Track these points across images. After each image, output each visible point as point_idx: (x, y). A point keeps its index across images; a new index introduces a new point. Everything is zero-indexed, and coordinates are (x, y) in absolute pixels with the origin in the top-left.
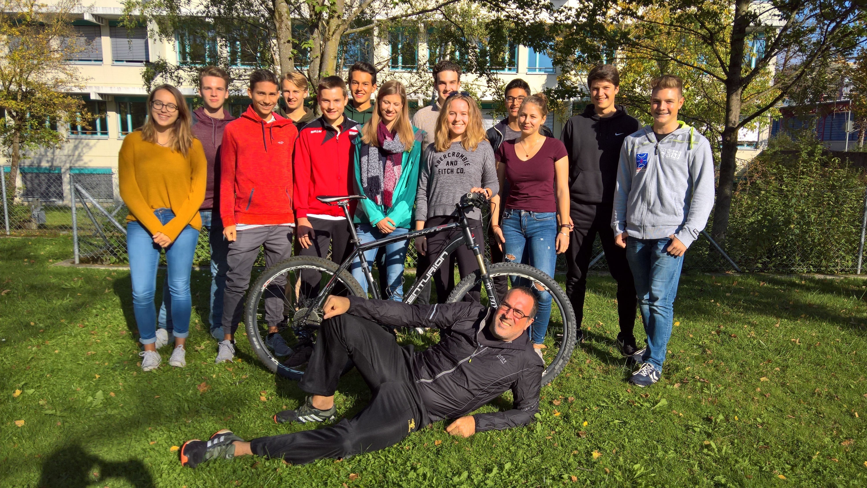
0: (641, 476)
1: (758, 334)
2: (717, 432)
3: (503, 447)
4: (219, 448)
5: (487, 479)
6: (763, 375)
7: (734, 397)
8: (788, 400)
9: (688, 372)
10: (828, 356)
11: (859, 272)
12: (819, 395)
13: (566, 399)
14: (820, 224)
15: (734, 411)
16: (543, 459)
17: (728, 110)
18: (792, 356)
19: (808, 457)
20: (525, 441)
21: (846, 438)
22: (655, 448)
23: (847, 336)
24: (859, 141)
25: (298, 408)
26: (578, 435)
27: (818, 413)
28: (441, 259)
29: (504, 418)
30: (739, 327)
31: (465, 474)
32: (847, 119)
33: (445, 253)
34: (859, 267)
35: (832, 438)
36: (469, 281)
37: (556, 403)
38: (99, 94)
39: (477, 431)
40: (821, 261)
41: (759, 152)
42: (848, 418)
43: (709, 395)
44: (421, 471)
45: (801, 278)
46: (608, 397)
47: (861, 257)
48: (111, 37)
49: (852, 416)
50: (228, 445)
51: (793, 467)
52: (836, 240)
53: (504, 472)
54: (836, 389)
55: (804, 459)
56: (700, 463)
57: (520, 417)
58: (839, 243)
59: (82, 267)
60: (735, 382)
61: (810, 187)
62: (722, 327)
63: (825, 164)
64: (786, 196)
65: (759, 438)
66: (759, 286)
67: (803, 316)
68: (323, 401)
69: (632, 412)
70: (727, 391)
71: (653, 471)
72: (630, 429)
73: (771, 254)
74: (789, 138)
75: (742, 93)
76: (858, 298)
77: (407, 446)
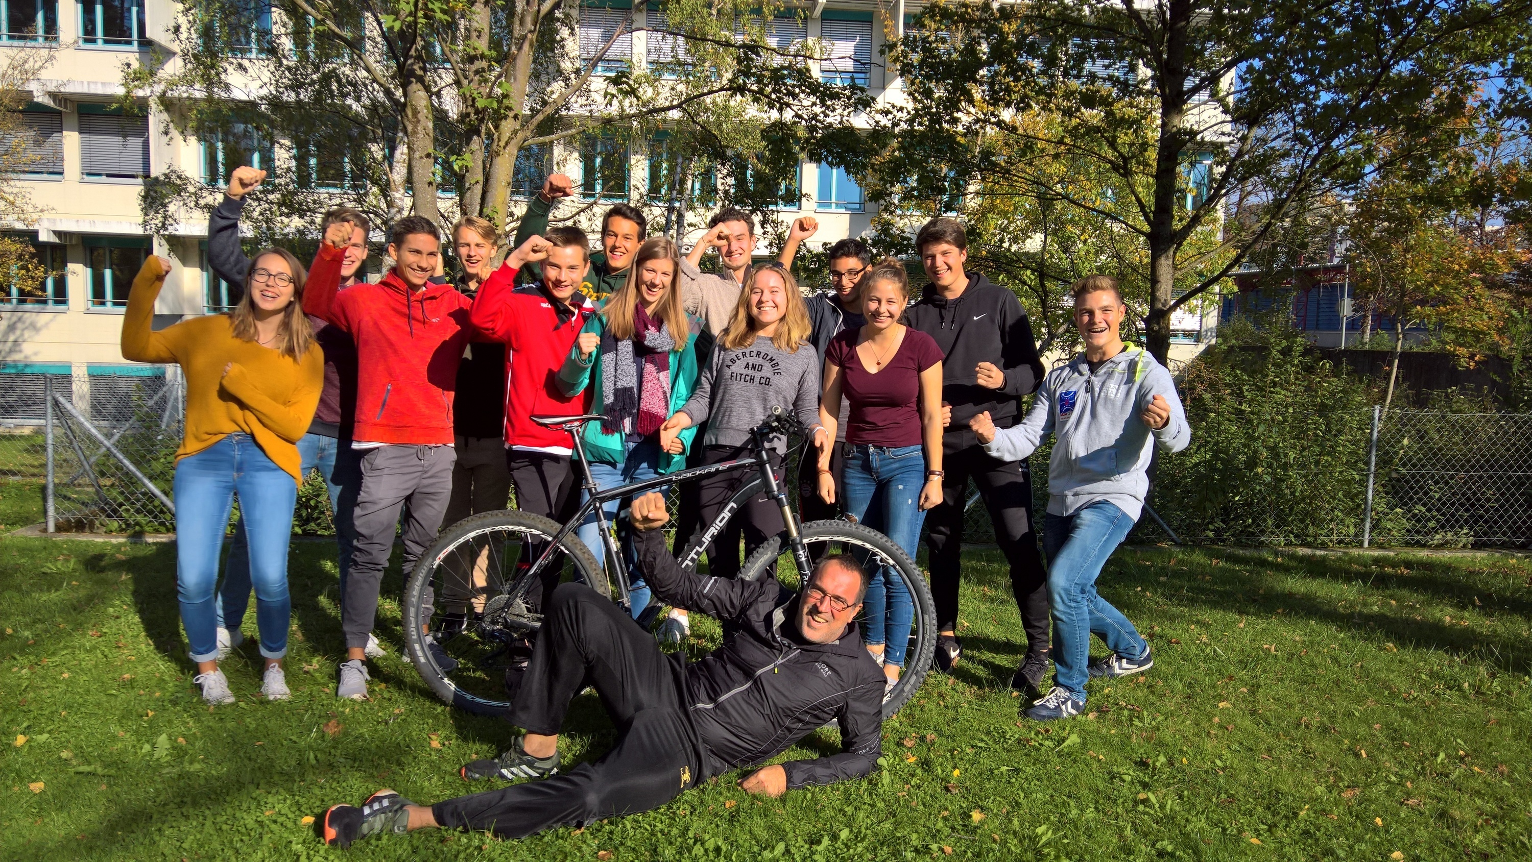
0: (1048, 844)
1: (1212, 637)
2: (1156, 781)
3: (833, 808)
4: (383, 816)
5: (813, 853)
6: (1221, 698)
7: (1179, 730)
8: (1262, 734)
9: (1108, 696)
10: (1320, 671)
11: (1366, 544)
12: (1307, 727)
13: (923, 739)
14: (1303, 466)
15: (1181, 751)
16: (897, 825)
17: (1154, 281)
18: (1265, 671)
19: (1294, 813)
20: (867, 799)
21: (1348, 787)
22: (1065, 805)
23: (1347, 641)
24: (1363, 332)
25: (499, 756)
26: (947, 789)
27: (1306, 752)
28: (726, 514)
29: (829, 767)
30: (1183, 629)
31: (781, 847)
32: (1342, 296)
33: (732, 504)
34: (1367, 536)
35: (1327, 787)
36: (771, 548)
37: (908, 743)
38: (55, 232)
39: (787, 788)
40: (1307, 527)
41: (1202, 347)
42: (1351, 759)
43: (1141, 729)
44: (711, 844)
45: (1276, 554)
46: (988, 733)
47: (1369, 520)
48: (80, 133)
49: (1357, 755)
50: (396, 811)
51: (1271, 828)
52: (1327, 492)
53: (839, 843)
54: (1332, 717)
55: (1286, 817)
56: (1134, 824)
57: (855, 765)
58: (1334, 498)
59: (62, 538)
60: (1181, 709)
61: (1286, 407)
62: (1156, 628)
63: (1309, 369)
64: (1250, 421)
65: (1220, 788)
66: (1210, 565)
67: (1280, 611)
68: (541, 744)
69: (1026, 755)
70: (1170, 722)
71: (1065, 836)
72: (1026, 779)
73: (1228, 515)
74: (1250, 326)
75: (1175, 253)
76: (1365, 583)
77: (683, 810)
